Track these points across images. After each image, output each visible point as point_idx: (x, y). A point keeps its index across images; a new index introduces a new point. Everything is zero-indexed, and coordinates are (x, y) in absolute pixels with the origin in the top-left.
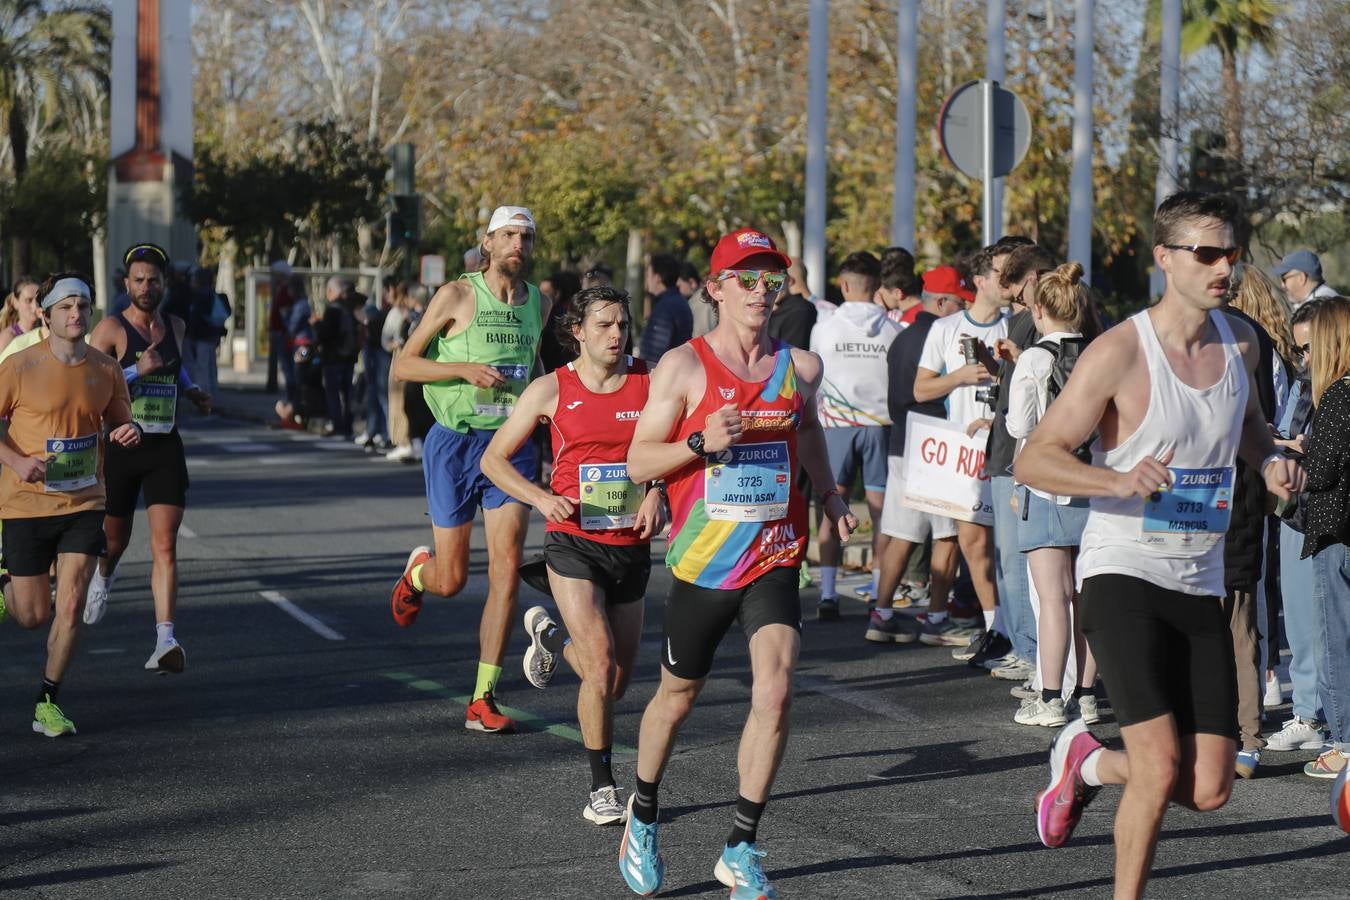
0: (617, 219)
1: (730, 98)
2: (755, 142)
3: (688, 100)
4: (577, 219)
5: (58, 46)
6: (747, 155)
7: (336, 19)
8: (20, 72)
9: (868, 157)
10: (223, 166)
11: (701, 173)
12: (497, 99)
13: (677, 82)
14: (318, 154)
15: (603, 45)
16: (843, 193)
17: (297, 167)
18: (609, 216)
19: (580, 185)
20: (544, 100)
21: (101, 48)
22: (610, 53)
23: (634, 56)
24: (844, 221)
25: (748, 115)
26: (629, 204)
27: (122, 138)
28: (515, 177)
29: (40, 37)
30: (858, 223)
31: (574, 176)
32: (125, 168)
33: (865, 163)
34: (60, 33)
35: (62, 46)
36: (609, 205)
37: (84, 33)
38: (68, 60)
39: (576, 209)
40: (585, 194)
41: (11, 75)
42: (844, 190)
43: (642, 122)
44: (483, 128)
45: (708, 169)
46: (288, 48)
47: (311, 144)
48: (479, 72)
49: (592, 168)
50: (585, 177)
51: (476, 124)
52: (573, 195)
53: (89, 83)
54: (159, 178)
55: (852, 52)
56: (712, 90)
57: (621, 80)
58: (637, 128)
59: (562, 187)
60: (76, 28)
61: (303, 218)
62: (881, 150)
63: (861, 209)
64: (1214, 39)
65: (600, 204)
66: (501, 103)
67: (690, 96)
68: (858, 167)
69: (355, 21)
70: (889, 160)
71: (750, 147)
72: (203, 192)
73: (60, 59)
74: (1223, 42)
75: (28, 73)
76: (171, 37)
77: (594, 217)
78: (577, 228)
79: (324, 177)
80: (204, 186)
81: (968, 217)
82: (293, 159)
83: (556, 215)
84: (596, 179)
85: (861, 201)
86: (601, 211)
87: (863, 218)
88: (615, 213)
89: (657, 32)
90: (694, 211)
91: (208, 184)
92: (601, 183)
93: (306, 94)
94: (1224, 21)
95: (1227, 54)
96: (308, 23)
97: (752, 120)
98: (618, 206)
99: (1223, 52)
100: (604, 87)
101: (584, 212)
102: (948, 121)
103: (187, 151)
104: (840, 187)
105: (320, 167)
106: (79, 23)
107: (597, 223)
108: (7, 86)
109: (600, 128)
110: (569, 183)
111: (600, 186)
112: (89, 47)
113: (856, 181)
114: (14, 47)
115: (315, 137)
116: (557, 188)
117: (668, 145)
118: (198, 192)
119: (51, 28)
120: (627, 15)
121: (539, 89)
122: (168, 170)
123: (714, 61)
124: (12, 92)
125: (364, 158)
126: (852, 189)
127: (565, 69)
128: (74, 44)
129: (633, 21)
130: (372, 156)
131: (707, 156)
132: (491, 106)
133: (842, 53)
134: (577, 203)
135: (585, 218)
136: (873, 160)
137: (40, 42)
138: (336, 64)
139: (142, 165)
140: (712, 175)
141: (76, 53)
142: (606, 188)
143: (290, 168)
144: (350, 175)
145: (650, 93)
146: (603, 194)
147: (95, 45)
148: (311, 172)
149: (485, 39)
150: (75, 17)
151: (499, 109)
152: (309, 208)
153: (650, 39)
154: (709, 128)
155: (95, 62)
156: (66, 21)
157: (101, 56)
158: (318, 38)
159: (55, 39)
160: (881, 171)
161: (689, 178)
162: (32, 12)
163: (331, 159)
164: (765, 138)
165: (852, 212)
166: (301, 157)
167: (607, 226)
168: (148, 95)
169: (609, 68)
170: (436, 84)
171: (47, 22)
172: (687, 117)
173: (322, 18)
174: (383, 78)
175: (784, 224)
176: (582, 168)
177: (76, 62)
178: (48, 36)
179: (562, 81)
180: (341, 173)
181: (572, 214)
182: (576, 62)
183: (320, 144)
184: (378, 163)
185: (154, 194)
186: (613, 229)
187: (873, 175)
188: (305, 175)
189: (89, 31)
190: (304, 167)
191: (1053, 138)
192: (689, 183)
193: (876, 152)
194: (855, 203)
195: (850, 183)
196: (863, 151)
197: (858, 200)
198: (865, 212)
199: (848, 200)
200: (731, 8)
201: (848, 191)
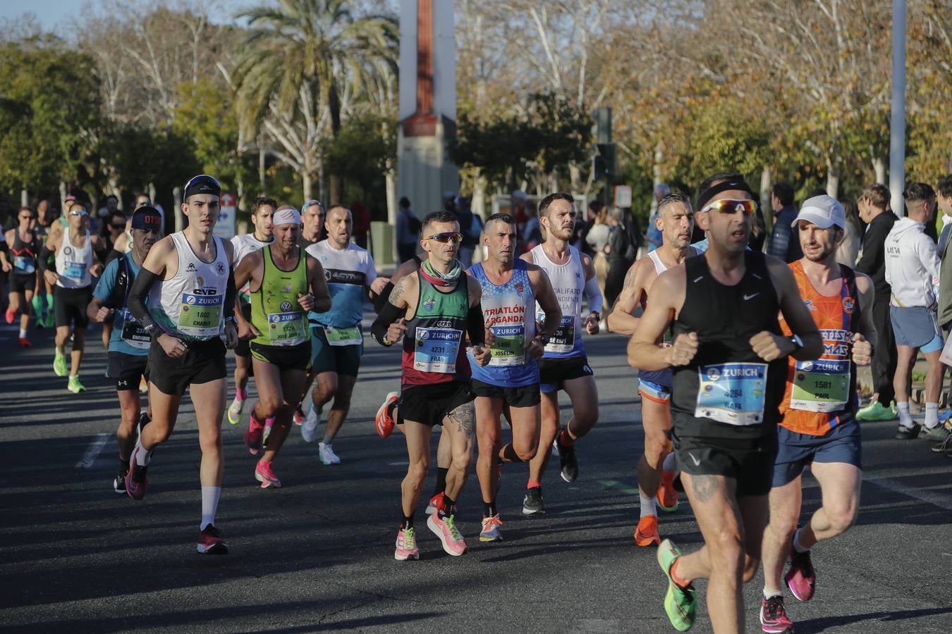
0: (755, 158)
1: (833, 72)
2: (852, 103)
3: (803, 73)
4: (727, 159)
5: (362, 42)
6: (846, 112)
7: (554, 21)
8: (335, 61)
9: (933, 113)
10: (477, 125)
11: (813, 125)
12: (669, 75)
13: (796, 62)
14: (543, 115)
15: (743, 36)
16: (915, 138)
17: (529, 125)
18: (749, 157)
19: (728, 135)
20: (702, 75)
21: (392, 43)
22: (746, 41)
23: (765, 43)
24: (916, 158)
25: (847, 83)
26: (764, 148)
27: (407, 106)
28: (681, 130)
29: (349, 36)
30: (926, 159)
31: (724, 129)
32: (409, 127)
33: (931, 117)
34: (363, 33)
35: (364, 42)
36: (749, 149)
37: (379, 33)
38: (368, 52)
39: (726, 152)
40: (732, 141)
41: (329, 62)
42: (916, 136)
43: (772, 90)
44: (658, 95)
45: (818, 122)
46: (521, 42)
47: (539, 109)
48: (655, 56)
49: (737, 123)
50: (732, 129)
51: (653, 94)
52: (723, 142)
53: (384, 68)
54: (432, 133)
55: (921, 37)
56: (821, 66)
57: (756, 59)
58: (768, 93)
59: (716, 137)
60: (374, 29)
61: (533, 160)
62: (942, 107)
63: (928, 150)
65: (742, 148)
66: (672, 78)
67: (805, 71)
68: (927, 119)
69: (568, 22)
70: (948, 115)
71: (849, 106)
72: (464, 143)
73: (363, 51)
75: (341, 62)
76: (440, 36)
77: (738, 158)
78: (726, 165)
79: (548, 131)
80: (464, 139)
82: (525, 119)
83: (712, 157)
84: (740, 130)
85: (928, 143)
86: (744, 153)
87: (929, 156)
88: (754, 155)
89: (780, 26)
90: (809, 152)
91: (467, 137)
92: (744, 133)
93: (534, 74)
96: (536, 24)
97: (849, 87)
98: (755, 149)
100: (744, 65)
101: (731, 153)
103: (452, 115)
104: (913, 134)
105: (544, 125)
106: (376, 25)
107: (741, 162)
108: (327, 70)
109: (741, 95)
110: (721, 133)
111: (741, 135)
112: (383, 42)
113: (925, 129)
114: (331, 43)
115: (541, 104)
116: (712, 137)
117: (790, 105)
118: (460, 143)
119: (357, 30)
120: (760, 14)
121: (698, 67)
122: (439, 128)
123: (822, 46)
124: (329, 74)
125: (576, 117)
126: (922, 135)
127: (716, 53)
128: (373, 41)
129: (765, 18)
130: (581, 117)
131: (817, 113)
132: (665, 79)
133: (914, 38)
134: (727, 148)
135: (732, 158)
136: (938, 114)
137: (349, 40)
138: (555, 52)
139: (420, 125)
140: (821, 127)
141: (374, 47)
142: (747, 137)
143: (524, 126)
144: (565, 130)
145: (777, 69)
146: (744, 141)
147: (387, 41)
148: (539, 128)
149: (659, 33)
150: (373, 22)
151: (670, 82)
152: (538, 153)
153: (776, 31)
154: (819, 92)
155: (387, 54)
156: (367, 25)
157: (391, 49)
158: (542, 34)
159: (360, 38)
160: (943, 122)
161: (806, 129)
162: (344, 19)
163: (553, 119)
164: (859, 99)
165: (922, 151)
166: (530, 117)
167: (748, 164)
168: (425, 76)
169: (748, 52)
170: (626, 65)
171: (354, 26)
172: (803, 86)
173: (545, 19)
174: (588, 61)
175: (873, 161)
176: (730, 123)
177: (375, 54)
178: (354, 35)
179: (714, 62)
180: (559, 128)
181: (723, 155)
182: (724, 49)
183: (545, 109)
184: (585, 122)
185: (430, 145)
186: (752, 166)
187: (937, 125)
188: (534, 131)
189: (383, 31)
190: (534, 125)
192: (805, 133)
193: (939, 109)
194: (924, 145)
195: (920, 131)
196: (930, 108)
197: (926, 143)
198: (931, 151)
199: (919, 143)
200: (834, 8)
201: (919, 137)
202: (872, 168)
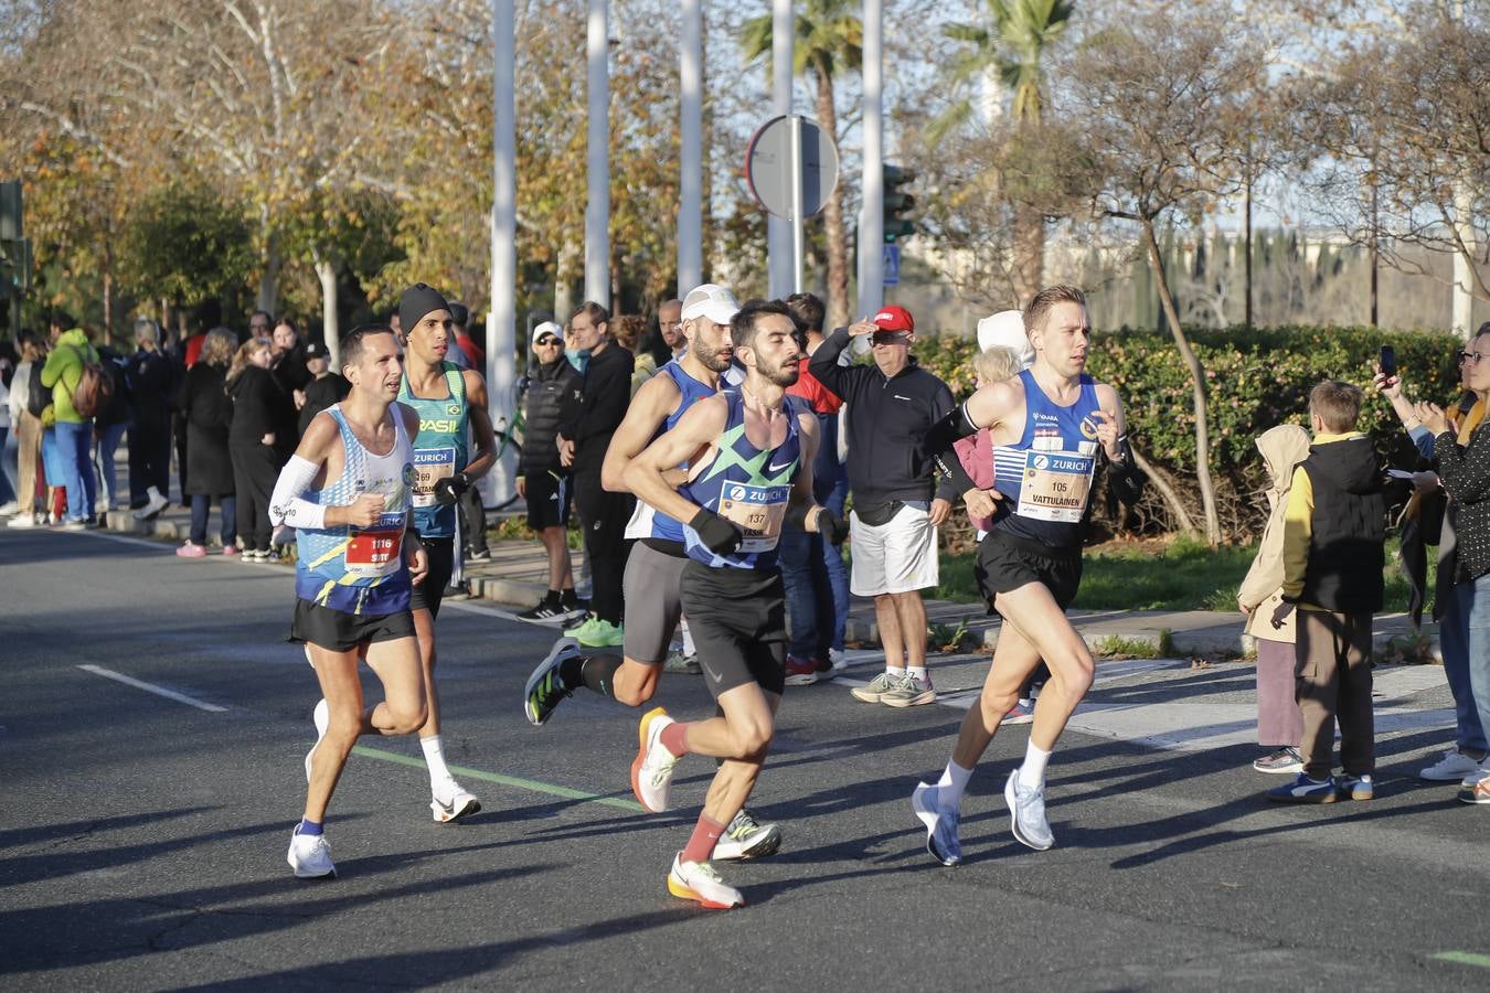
2: (303, 179)
3: (229, 131)
6: (296, 190)
9: (433, 195)
13: (214, 113)
15: (123, 71)
20: (62, 132)
22: (129, 80)
23: (156, 82)
24: (403, 264)
26: (241, 247)
30: (420, 264)
33: (429, 201)
42: (405, 230)
43: (174, 156)
50: (193, 217)
56: (255, 122)
62: (448, 186)
63: (423, 251)
64: (810, 63)
65: (211, 247)
66: (14, 133)
68: (423, 206)
70: (457, 196)
71: (298, 183)
74: (820, 69)
81: (544, 259)
84: (206, 220)
85: (423, 241)
87: (426, 261)
89: (182, 56)
92: (211, 224)
94: (819, 45)
95: (824, 81)
99: (819, 78)
100: (128, 118)
102: (755, 158)
111: (208, 227)
120: (153, 38)
121: (56, 122)
126: (414, 228)
129: (161, 46)
136: (436, 196)
142: (216, 230)
146: (212, 236)
153: (175, 63)
160: (447, 209)
164: (313, 170)
165: (413, 252)
169: (132, 96)
175: (318, 268)
179: (74, 111)
187: (437, 212)
191: (637, 172)
193: (442, 189)
194: (416, 245)
195: (411, 222)
196: (429, 188)
197: (420, 240)
198: (428, 253)
199: (408, 241)
200: (265, 31)
201: (409, 231)
202: (315, 277)
